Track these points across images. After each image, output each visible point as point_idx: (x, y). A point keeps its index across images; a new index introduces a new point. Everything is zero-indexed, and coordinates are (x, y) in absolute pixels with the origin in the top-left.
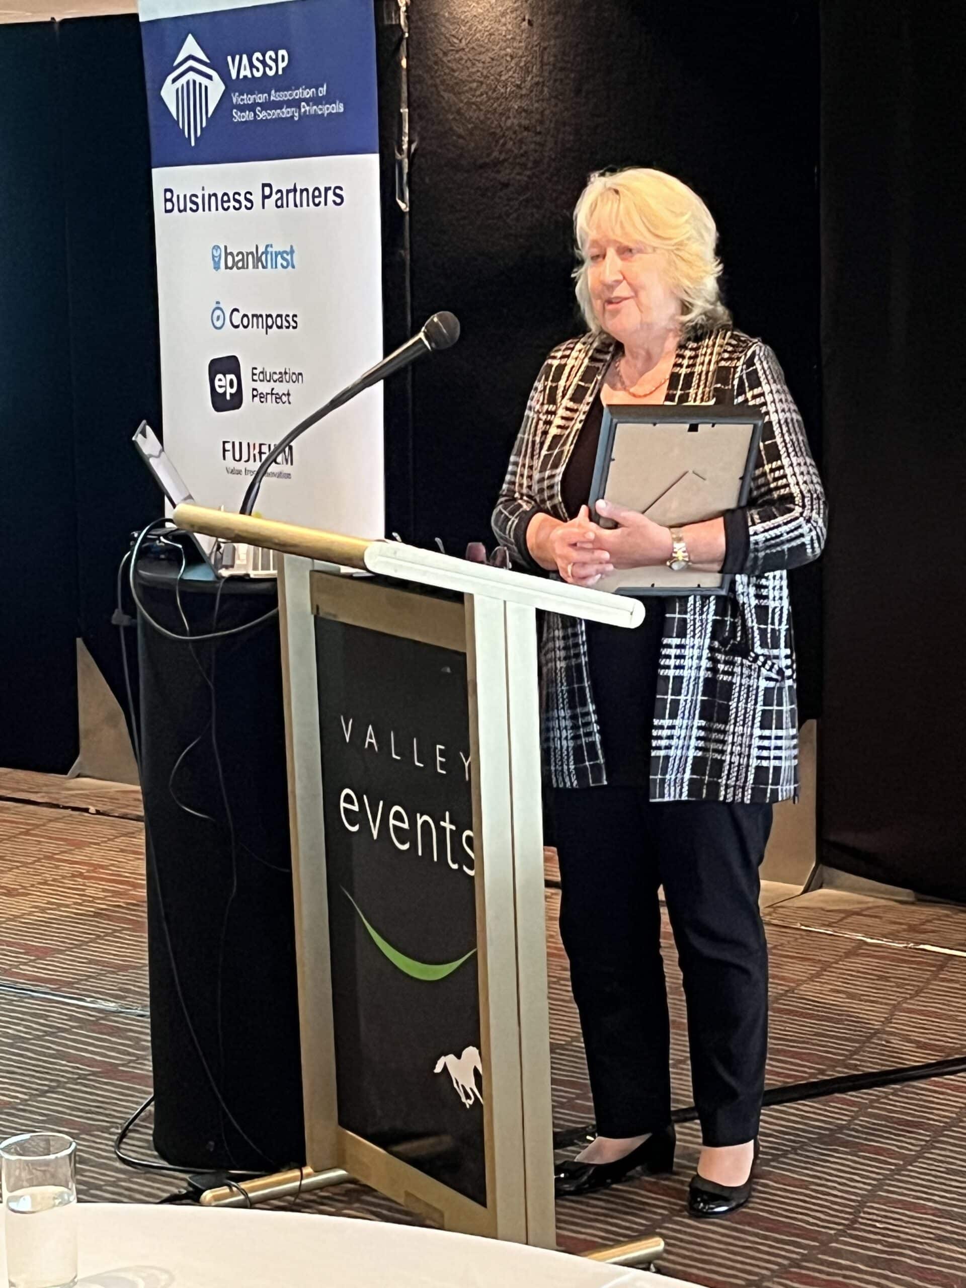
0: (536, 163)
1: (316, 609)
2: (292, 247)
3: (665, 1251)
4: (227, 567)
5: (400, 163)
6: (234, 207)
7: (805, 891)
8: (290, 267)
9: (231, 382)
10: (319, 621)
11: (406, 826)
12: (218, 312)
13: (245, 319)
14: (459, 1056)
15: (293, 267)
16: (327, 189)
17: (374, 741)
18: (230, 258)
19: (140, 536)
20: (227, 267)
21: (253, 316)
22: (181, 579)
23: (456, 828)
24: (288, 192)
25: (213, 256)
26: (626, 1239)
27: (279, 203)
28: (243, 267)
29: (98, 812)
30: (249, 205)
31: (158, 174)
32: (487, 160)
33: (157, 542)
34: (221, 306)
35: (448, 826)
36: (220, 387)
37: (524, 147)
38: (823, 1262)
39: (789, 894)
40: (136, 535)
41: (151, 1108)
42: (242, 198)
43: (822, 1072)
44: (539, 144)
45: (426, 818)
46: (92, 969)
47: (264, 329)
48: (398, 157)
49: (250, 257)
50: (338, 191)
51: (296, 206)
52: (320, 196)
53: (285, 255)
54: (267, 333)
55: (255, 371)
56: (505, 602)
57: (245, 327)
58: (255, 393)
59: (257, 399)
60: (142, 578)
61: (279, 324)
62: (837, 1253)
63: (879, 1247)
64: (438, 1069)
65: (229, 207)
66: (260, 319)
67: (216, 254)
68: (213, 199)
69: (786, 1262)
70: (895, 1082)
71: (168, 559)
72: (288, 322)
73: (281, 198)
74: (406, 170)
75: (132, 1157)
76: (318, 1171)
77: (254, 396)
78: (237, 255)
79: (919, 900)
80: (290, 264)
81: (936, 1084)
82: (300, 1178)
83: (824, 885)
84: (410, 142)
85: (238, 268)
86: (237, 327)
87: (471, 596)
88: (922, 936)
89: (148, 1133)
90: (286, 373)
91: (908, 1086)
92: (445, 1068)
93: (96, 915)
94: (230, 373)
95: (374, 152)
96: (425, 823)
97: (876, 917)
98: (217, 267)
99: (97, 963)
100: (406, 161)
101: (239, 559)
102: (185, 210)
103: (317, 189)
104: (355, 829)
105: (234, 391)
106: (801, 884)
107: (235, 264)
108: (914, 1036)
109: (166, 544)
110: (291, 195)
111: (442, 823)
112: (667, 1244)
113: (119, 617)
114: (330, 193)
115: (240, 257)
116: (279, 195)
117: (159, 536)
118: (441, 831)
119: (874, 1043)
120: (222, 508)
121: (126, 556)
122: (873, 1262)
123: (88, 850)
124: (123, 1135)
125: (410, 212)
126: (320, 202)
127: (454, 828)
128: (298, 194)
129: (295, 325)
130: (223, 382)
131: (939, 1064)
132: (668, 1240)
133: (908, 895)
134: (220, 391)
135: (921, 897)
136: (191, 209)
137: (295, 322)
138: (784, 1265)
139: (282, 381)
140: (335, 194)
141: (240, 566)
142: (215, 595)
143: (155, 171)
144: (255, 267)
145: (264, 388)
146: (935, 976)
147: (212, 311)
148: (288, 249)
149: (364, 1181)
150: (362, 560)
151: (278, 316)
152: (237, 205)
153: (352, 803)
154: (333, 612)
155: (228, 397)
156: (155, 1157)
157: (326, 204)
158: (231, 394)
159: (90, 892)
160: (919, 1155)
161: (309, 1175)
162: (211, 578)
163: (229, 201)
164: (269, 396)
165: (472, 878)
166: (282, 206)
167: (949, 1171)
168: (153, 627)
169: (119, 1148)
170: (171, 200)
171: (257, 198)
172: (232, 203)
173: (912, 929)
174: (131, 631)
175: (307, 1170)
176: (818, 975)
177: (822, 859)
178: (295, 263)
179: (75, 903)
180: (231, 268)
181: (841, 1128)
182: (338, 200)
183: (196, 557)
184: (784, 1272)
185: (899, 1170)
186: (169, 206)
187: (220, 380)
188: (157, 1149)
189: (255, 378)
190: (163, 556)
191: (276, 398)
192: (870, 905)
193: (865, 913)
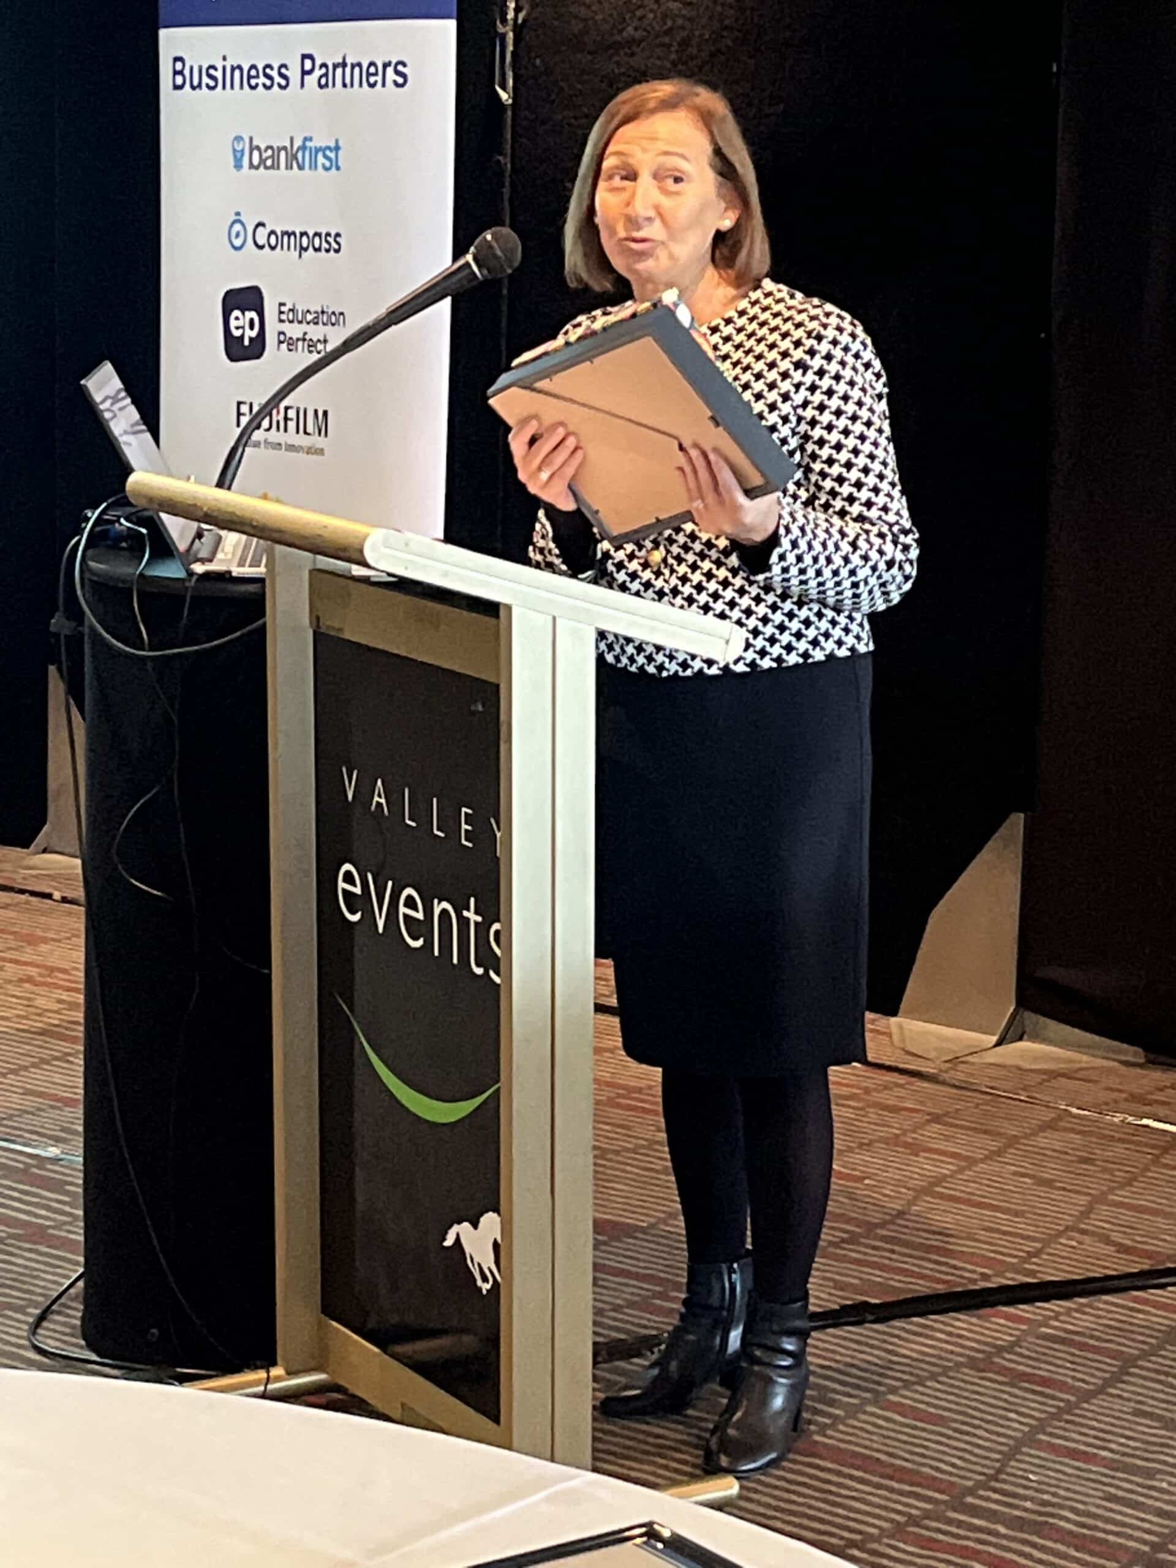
0: (685, 43)
1: (316, 621)
2: (337, 141)
3: (740, 1497)
4: (203, 561)
5: (503, 37)
6: (264, 85)
7: (999, 1044)
8: (334, 169)
9: (252, 322)
10: (319, 637)
11: (420, 916)
12: (238, 227)
13: (273, 238)
14: (475, 1226)
15: (338, 168)
16: (386, 65)
17: (383, 801)
18: (256, 154)
19: (93, 515)
20: (251, 166)
21: (284, 233)
22: (141, 575)
23: (484, 918)
24: (335, 66)
25: (234, 150)
26: (685, 1478)
27: (323, 81)
28: (272, 167)
29: (64, 900)
30: (283, 82)
31: (164, 35)
32: (619, 38)
33: (117, 525)
34: (242, 218)
35: (471, 916)
36: (237, 328)
37: (669, 23)
38: (950, 1522)
39: (976, 1046)
40: (89, 515)
41: (81, 1284)
42: (274, 73)
43: (985, 1277)
44: (690, 19)
45: (445, 905)
46: (30, 1102)
47: (297, 253)
48: (501, 29)
49: (283, 154)
50: (400, 68)
51: (345, 85)
52: (376, 74)
53: (328, 153)
54: (300, 256)
55: (283, 309)
56: (554, 619)
57: (273, 248)
58: (283, 339)
59: (284, 346)
60: (90, 570)
61: (317, 245)
62: (974, 1511)
63: (1028, 1504)
64: (449, 1242)
65: (257, 85)
66: (292, 238)
67: (239, 148)
68: (237, 73)
69: (901, 1519)
70: (1081, 1295)
71: (130, 549)
72: (327, 242)
73: (326, 75)
74: (510, 48)
75: (50, 1345)
76: (291, 1373)
77: (280, 342)
78: (266, 151)
79: (1153, 1063)
80: (334, 165)
81: (1136, 1300)
82: (264, 1381)
83: (1025, 1037)
84: (518, 10)
85: (266, 168)
86: (261, 247)
87: (509, 608)
88: (1147, 1109)
89: (75, 1315)
90: (323, 312)
91: (1100, 1301)
92: (458, 1239)
93: (43, 1033)
94: (250, 310)
95: (449, 17)
96: (444, 912)
97: (1090, 1081)
98: (238, 166)
99: (41, 1095)
100: (511, 35)
101: (223, 551)
102: (200, 86)
103: (372, 64)
104: (355, 918)
105: (254, 334)
106: (993, 1034)
107: (262, 161)
108: (1116, 1237)
109: (129, 528)
110: (339, 71)
111: (465, 913)
112: (742, 1487)
113: (58, 623)
114: (390, 71)
115: (270, 152)
116: (324, 70)
117: (119, 517)
118: (464, 923)
119: (1061, 1244)
120: (193, 478)
121: (73, 542)
122: (1019, 1524)
123: (43, 948)
124: (42, 1318)
125: (513, 105)
126: (376, 82)
127: (479, 919)
128: (348, 70)
129: (336, 247)
130: (240, 320)
131: (1142, 1274)
132: (745, 1483)
133: (1135, 1054)
134: (237, 333)
135: (1152, 1057)
136: (208, 86)
137: (338, 243)
138: (898, 1523)
139: (316, 323)
140: (397, 72)
141: (222, 561)
142: (184, 598)
143: (162, 33)
144: (289, 167)
145: (294, 331)
146: (1156, 1160)
147: (229, 223)
148: (332, 145)
149: (353, 1390)
150: (361, 551)
151: (316, 234)
152: (268, 83)
153: (354, 884)
154: (337, 625)
155: (246, 342)
156: (81, 1347)
157: (384, 85)
158: (251, 339)
159: (40, 1002)
160: (1101, 1390)
161: (278, 1379)
162: (182, 574)
163: (257, 77)
164: (300, 343)
165: (499, 985)
166: (327, 85)
167: (1138, 1413)
168: (103, 639)
169: (34, 1333)
170: (181, 73)
171: (294, 74)
172: (262, 80)
173: (1133, 1098)
174: (75, 642)
175: (277, 1371)
176: (999, 1153)
177: (1023, 1002)
178: (340, 164)
179: (18, 1016)
180: (257, 168)
181: (1000, 1350)
182: (400, 80)
183: (163, 548)
184: (898, 1531)
185: (1070, 1408)
186: (179, 80)
187: (237, 318)
188: (84, 1339)
189: (284, 317)
190: (124, 544)
191: (309, 346)
192: (1083, 1065)
193: (1078, 1076)
